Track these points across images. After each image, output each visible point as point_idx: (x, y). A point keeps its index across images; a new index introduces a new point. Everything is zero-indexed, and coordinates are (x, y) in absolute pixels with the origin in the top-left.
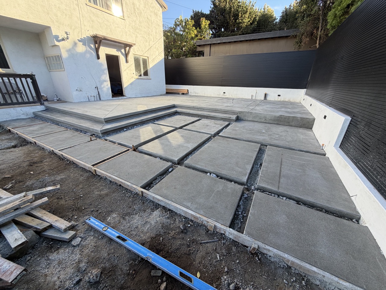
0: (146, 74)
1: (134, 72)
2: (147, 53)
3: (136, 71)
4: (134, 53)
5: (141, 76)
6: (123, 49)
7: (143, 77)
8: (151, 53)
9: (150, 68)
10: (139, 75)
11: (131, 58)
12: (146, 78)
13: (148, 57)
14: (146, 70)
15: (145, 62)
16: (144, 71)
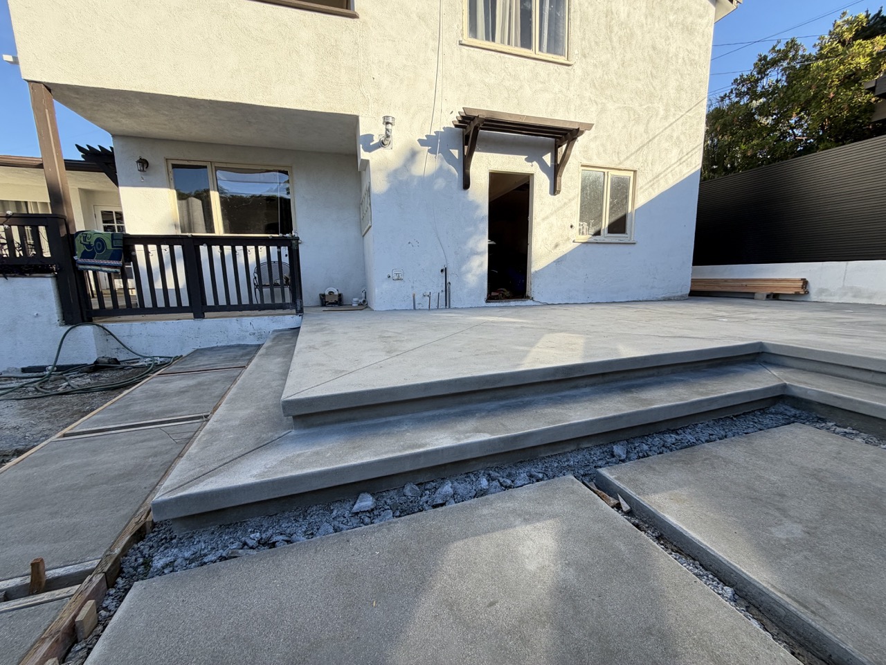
0: (618, 226)
1: (576, 221)
2: (633, 157)
3: (581, 220)
4: (585, 162)
5: (598, 233)
6: (549, 155)
7: (605, 236)
8: (650, 158)
9: (637, 206)
10: (592, 231)
11: (571, 177)
12: (617, 241)
13: (635, 171)
14: (620, 215)
15: (621, 190)
16: (614, 219)
